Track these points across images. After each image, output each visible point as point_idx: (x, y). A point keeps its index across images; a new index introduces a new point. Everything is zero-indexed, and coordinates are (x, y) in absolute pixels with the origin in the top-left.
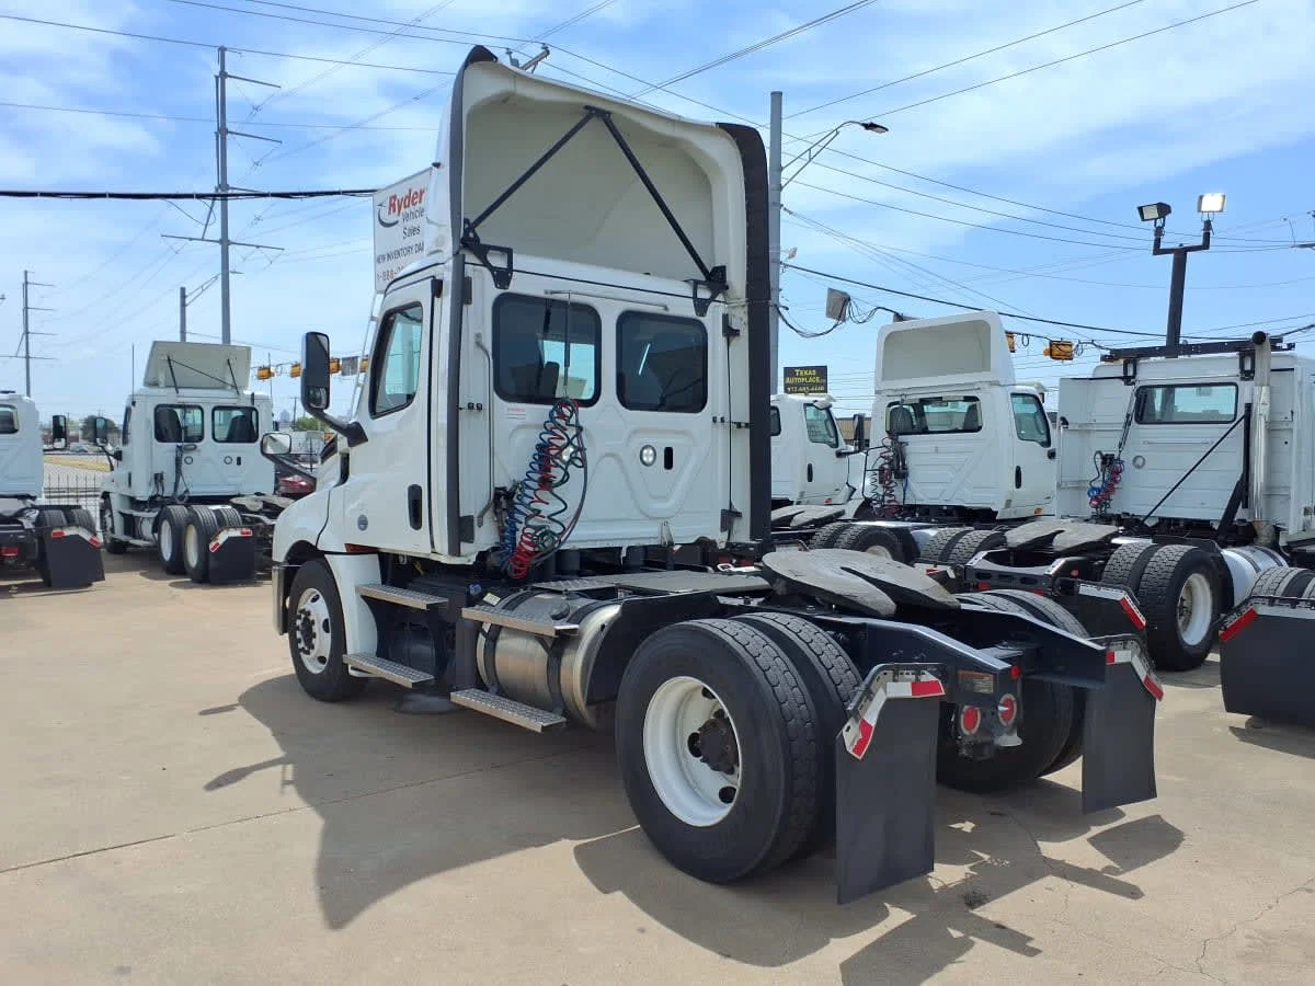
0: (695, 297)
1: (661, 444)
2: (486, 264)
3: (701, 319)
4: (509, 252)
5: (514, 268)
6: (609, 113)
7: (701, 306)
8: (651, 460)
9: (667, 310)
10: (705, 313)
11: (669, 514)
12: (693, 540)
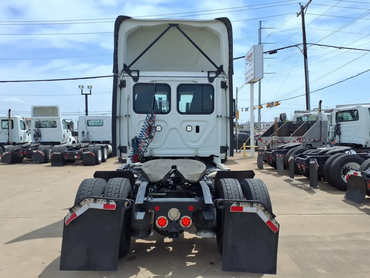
0: (208, 77)
1: (194, 125)
2: (131, 76)
3: (211, 84)
4: (138, 72)
5: (140, 76)
6: (178, 24)
7: (211, 80)
8: (190, 130)
9: (197, 82)
10: (213, 81)
11: (198, 147)
12: (209, 156)
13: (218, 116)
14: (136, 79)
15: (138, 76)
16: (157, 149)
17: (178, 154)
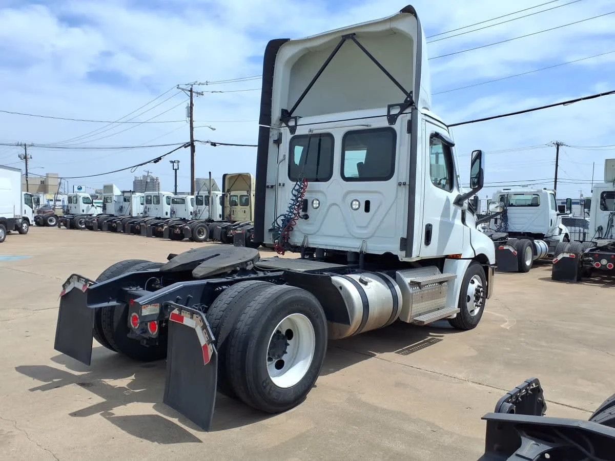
0: (388, 115)
1: (363, 198)
2: (288, 126)
3: (392, 126)
4: (296, 119)
5: (298, 124)
6: (354, 34)
7: (392, 119)
8: (357, 207)
9: (370, 126)
10: (395, 123)
11: (366, 237)
12: (382, 253)
13: (400, 184)
14: (293, 130)
15: (296, 125)
16: (313, 236)
17: (339, 246)
